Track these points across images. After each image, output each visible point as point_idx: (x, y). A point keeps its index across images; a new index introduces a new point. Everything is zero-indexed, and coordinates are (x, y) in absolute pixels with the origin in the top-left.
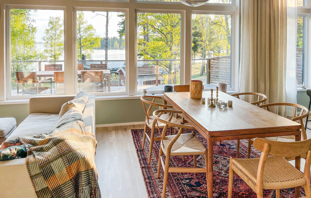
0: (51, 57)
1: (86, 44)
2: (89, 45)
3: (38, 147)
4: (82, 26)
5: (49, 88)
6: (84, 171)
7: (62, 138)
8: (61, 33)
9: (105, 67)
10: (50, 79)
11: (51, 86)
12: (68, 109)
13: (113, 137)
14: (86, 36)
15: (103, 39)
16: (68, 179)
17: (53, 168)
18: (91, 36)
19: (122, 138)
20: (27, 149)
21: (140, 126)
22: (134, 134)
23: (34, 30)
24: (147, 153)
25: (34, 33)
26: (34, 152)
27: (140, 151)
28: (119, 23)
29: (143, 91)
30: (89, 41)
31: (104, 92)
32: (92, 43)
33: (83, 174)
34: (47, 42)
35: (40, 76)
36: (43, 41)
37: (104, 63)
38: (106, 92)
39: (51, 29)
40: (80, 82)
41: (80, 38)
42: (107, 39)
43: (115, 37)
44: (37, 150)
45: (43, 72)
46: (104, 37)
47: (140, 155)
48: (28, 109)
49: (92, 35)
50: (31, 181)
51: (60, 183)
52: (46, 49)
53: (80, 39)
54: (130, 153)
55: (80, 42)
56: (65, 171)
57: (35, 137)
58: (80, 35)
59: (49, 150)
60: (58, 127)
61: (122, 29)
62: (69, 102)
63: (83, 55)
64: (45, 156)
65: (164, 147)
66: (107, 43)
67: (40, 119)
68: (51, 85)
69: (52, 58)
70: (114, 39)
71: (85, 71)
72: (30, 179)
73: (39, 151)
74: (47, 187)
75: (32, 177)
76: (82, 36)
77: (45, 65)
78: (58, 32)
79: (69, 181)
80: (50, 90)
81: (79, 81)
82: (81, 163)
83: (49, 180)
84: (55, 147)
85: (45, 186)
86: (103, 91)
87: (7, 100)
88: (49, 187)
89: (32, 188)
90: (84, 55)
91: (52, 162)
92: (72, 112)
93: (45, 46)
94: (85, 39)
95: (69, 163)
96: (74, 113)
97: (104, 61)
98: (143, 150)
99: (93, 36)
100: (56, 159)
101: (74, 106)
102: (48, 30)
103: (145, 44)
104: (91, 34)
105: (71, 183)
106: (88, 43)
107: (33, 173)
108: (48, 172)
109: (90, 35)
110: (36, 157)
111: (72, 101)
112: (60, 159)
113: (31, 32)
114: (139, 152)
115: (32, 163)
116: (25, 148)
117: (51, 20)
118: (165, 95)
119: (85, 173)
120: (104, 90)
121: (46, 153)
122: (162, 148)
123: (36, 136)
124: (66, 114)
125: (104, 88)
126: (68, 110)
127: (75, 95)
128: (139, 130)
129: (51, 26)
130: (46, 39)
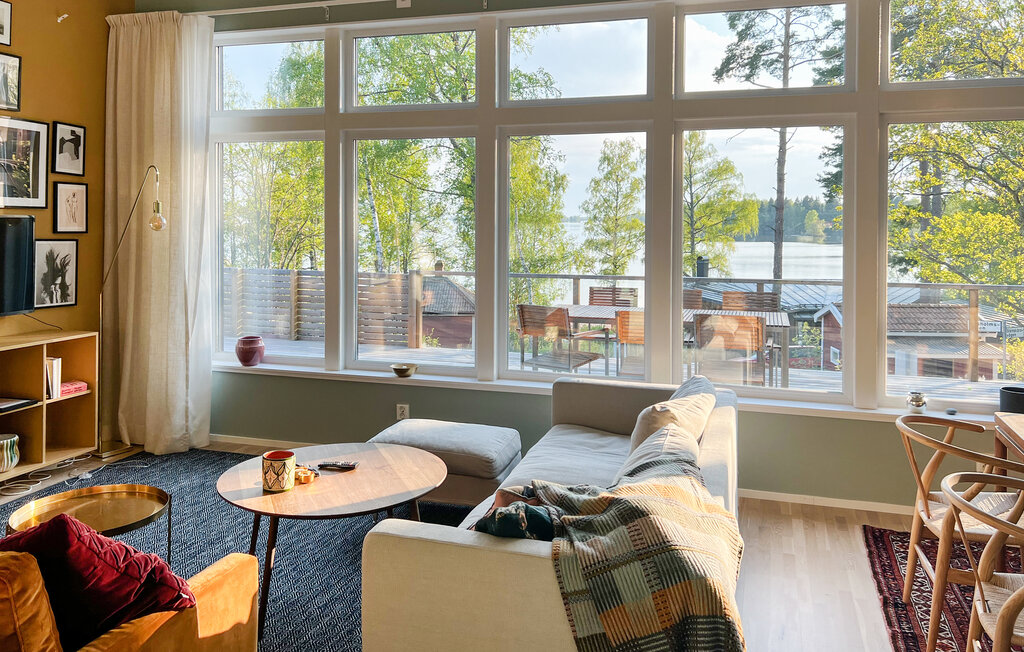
0: (604, 261)
1: (710, 223)
2: (720, 226)
3: (581, 517)
4: (697, 165)
5: (603, 357)
6: (704, 617)
7: (642, 506)
8: (632, 190)
9: (772, 303)
10: (604, 330)
11: (607, 353)
12: (656, 426)
13: (796, 538)
14: (709, 198)
15: (766, 206)
16: (658, 626)
17: (620, 585)
18: (725, 198)
19: (828, 548)
20: (554, 517)
21: (897, 518)
22: (872, 542)
23: (559, 183)
24: (922, 620)
25: (561, 191)
26: (571, 529)
27: (896, 605)
28: (826, 151)
29: (909, 398)
30: (722, 212)
31: (767, 386)
32: (729, 220)
33: (702, 623)
34: (595, 218)
35: (577, 320)
36: (584, 215)
37: (768, 288)
38: (774, 388)
39: (607, 178)
40: (689, 347)
41: (692, 203)
42: (780, 205)
43: (812, 199)
44: (578, 526)
45: (584, 308)
46: (771, 199)
47: (894, 619)
48: (550, 410)
49: (731, 192)
50: (562, 608)
51: (636, 632)
52: (592, 236)
53: (692, 205)
54: (856, 604)
55: (691, 217)
56: (649, 601)
57: (571, 489)
58: (692, 194)
59: (608, 532)
60: (631, 474)
61: (835, 170)
62: (658, 406)
63: (700, 258)
64: (600, 547)
65: (987, 609)
66: (780, 220)
67: (580, 444)
68: (607, 348)
69: (606, 266)
70: (808, 204)
71: (705, 312)
72: (562, 602)
73: (583, 529)
74: (604, 634)
75: (565, 596)
76: (697, 198)
77: (591, 288)
78: (625, 186)
79: (660, 633)
80: (603, 361)
81: (688, 344)
82: (694, 588)
83: (609, 616)
84: (623, 528)
85: (598, 630)
86: (763, 384)
87: (499, 378)
88: (609, 634)
89: (566, 627)
90: (704, 258)
91: (616, 566)
92: (669, 437)
93: (587, 229)
94: (707, 206)
95: (662, 581)
96: (674, 439)
97: (769, 281)
98: (906, 605)
99: (733, 196)
100: (625, 561)
101: (673, 419)
102: (597, 183)
103: (925, 223)
104: (729, 189)
105: (665, 641)
106: (716, 220)
107: (569, 589)
108: (605, 594)
109: (723, 193)
110: (577, 543)
111: (669, 404)
112: (637, 564)
113: (552, 189)
114: (891, 610)
115: (567, 557)
116: (549, 514)
117: (608, 152)
118: (999, 421)
119: (706, 623)
120: (767, 377)
121: (601, 538)
122: (980, 611)
123: (574, 487)
124: (651, 441)
125: (767, 371)
126: (657, 429)
127: (677, 387)
128: (892, 532)
129: (606, 170)
130: (591, 207)
